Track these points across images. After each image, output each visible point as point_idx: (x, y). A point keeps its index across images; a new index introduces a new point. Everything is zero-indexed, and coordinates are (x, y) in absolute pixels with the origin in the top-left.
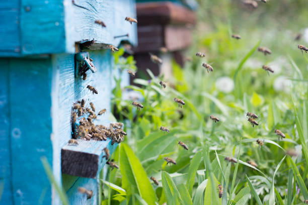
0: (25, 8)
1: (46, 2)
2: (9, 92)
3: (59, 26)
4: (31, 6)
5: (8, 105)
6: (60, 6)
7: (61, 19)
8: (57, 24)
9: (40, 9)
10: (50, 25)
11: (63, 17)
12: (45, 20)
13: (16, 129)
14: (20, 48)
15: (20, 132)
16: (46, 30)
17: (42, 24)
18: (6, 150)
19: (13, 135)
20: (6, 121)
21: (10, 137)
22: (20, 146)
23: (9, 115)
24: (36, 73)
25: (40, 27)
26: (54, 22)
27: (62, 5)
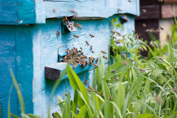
0: (19, 3)
1: (28, 1)
2: (15, 40)
3: (33, 11)
4: (22, 3)
5: (15, 46)
6: (33, 3)
7: (34, 9)
8: (32, 11)
9: (25, 4)
10: (29, 11)
11: (35, 7)
12: (27, 9)
13: (18, 57)
14: (17, 21)
15: (20, 58)
16: (28, 13)
17: (26, 10)
18: (15, 66)
19: (17, 59)
20: (14, 53)
21: (16, 60)
22: (20, 64)
23: (15, 50)
24: (26, 32)
25: (25, 12)
26: (31, 10)
27: (34, 2)
